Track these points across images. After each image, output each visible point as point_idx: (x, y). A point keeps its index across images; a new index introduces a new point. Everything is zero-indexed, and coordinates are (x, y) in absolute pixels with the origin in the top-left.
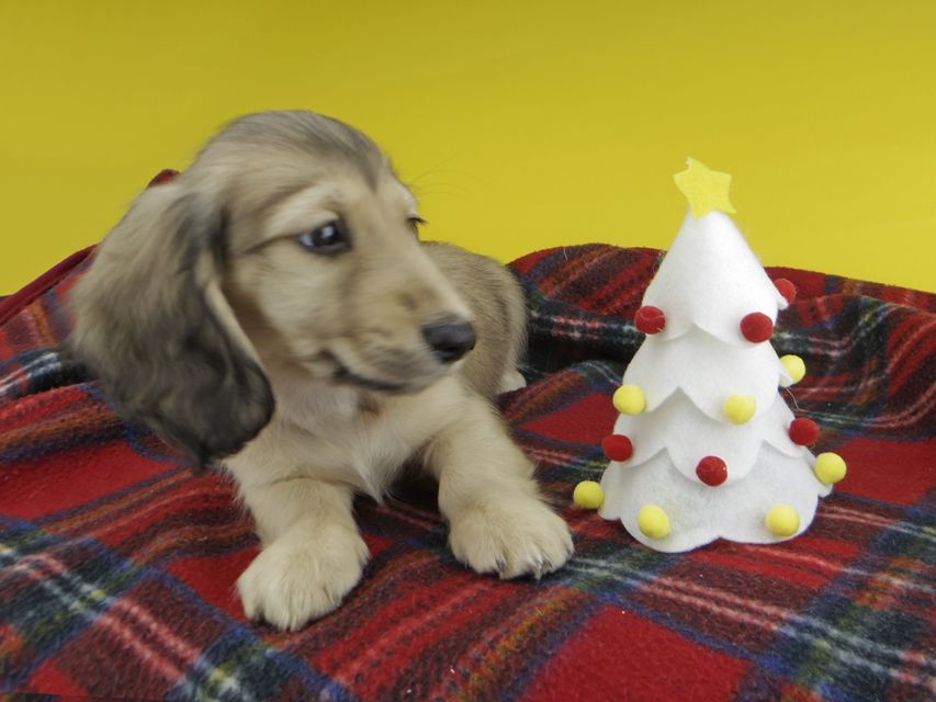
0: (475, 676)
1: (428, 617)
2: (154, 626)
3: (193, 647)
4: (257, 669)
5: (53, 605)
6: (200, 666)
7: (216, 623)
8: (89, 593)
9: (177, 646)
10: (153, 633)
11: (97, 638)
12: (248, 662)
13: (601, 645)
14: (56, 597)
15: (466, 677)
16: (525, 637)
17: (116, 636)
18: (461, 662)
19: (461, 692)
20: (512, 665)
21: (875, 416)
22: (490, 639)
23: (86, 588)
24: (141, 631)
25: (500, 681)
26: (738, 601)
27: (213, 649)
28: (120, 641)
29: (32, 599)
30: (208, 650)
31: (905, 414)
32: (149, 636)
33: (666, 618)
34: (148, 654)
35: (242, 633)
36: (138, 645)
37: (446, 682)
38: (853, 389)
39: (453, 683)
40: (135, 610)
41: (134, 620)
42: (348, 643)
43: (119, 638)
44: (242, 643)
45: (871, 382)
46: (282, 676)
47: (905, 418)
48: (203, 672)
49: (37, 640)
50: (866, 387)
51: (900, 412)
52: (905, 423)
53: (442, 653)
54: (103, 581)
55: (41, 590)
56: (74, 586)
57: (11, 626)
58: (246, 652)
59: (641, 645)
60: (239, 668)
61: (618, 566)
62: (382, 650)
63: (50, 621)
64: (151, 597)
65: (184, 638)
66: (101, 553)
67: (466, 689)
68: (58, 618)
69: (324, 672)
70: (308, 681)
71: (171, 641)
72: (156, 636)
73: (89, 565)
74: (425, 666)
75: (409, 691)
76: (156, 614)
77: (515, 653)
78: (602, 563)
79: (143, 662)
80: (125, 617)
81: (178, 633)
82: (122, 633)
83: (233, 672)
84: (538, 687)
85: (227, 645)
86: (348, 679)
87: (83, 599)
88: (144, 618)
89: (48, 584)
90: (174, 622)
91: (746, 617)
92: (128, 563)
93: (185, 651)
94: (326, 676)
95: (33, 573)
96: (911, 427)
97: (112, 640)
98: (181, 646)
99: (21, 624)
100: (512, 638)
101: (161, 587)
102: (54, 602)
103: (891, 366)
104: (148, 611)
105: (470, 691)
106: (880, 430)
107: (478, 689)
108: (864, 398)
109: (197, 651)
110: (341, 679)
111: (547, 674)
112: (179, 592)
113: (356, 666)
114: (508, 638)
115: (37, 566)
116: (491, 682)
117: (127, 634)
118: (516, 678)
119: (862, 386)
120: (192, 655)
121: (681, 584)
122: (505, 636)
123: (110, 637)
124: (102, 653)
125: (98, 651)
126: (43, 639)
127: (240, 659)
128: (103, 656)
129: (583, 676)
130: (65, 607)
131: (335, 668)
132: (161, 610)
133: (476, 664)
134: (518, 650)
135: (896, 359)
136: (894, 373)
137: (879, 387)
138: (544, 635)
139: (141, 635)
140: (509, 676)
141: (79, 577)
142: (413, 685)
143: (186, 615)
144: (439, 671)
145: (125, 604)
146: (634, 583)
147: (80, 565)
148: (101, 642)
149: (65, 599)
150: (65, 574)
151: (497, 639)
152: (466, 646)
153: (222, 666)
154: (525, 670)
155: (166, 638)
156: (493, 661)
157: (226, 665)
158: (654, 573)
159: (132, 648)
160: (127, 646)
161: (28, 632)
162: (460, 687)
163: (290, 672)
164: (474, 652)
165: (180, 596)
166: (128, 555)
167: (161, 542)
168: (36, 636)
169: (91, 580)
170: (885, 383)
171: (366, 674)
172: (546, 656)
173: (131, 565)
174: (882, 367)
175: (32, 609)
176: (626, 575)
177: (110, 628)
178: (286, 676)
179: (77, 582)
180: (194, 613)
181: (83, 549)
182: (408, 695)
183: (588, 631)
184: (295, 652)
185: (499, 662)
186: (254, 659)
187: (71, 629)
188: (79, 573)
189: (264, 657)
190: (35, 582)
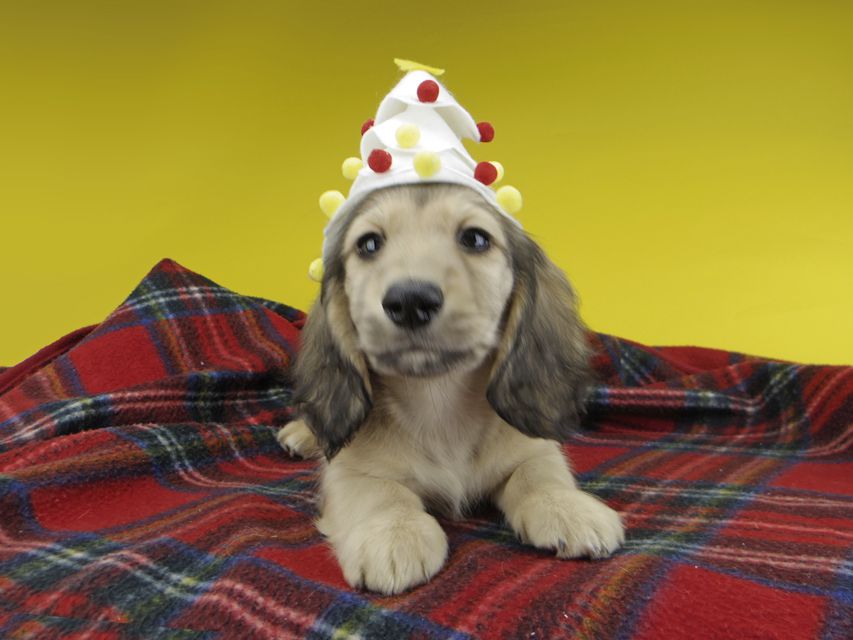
0: (587, 620)
1: (520, 581)
2: (260, 600)
3: (307, 614)
4: (379, 626)
5: (149, 590)
6: (320, 630)
7: (323, 592)
8: (179, 580)
9: (289, 614)
10: (261, 606)
11: (208, 612)
12: (368, 620)
13: (688, 592)
14: (150, 583)
15: (579, 621)
16: (621, 587)
17: (227, 608)
18: (570, 608)
19: (579, 633)
20: (618, 609)
21: (806, 448)
22: (590, 590)
23: (175, 577)
24: (248, 604)
25: (612, 623)
26: (787, 557)
27: (329, 613)
28: (230, 613)
29: (128, 585)
30: (324, 615)
31: (833, 444)
32: (258, 608)
33: (734, 571)
34: (259, 625)
35: (352, 598)
36: (248, 617)
37: (563, 626)
38: (775, 433)
39: (570, 627)
40: (239, 587)
41: (240, 595)
42: (455, 602)
43: (229, 611)
44: (355, 606)
45: (791, 426)
46: (405, 630)
47: (835, 447)
48: (324, 633)
49: (142, 619)
50: (787, 430)
51: (827, 443)
52: (836, 450)
53: (551, 602)
54: (190, 571)
55: (134, 578)
56: (163, 575)
57: (114, 608)
58: (363, 613)
59: (725, 591)
60: (361, 626)
61: (664, 542)
62: (493, 605)
63: (150, 603)
64: (251, 576)
65: (295, 608)
66: (181, 549)
67: (582, 630)
68: (156, 600)
69: (445, 624)
70: (432, 632)
71: (281, 612)
72: (264, 608)
73: (172, 559)
74: (539, 614)
75: (533, 634)
76: (261, 590)
77: (617, 600)
78: (649, 541)
79: (256, 631)
80: (230, 593)
81: (285, 604)
82: (231, 606)
83: (356, 629)
84: (647, 625)
85: (341, 608)
86: (470, 628)
87: (175, 585)
88: (249, 593)
89: (139, 573)
90: (281, 595)
91: (803, 566)
92: (211, 556)
93: (299, 617)
94: (447, 628)
95: (121, 565)
96: (844, 453)
97: (223, 613)
98: (293, 615)
99: (124, 604)
100: (609, 588)
101: (258, 569)
102: (150, 587)
103: (810, 410)
104: (252, 587)
105: (587, 632)
106: (815, 458)
107: (593, 630)
108: (789, 439)
109: (312, 617)
110: (462, 629)
111: (651, 615)
112: (278, 571)
113: (473, 618)
114: (605, 590)
115: (123, 559)
116: (603, 625)
117: (236, 607)
118: (625, 619)
119: (783, 430)
120: (307, 621)
121: (729, 550)
122: (602, 587)
123: (221, 610)
124: (216, 623)
125: (212, 623)
126: (148, 618)
127: (359, 619)
128: (219, 626)
129: (683, 616)
130: (161, 592)
131: (454, 621)
132: (265, 586)
133: (585, 610)
134: (620, 597)
135: (815, 404)
136: (815, 415)
137: (801, 429)
138: (636, 585)
139: (251, 608)
140: (618, 618)
141: (166, 568)
142: (534, 629)
143: (291, 588)
144: (553, 617)
145: (228, 583)
146: (686, 551)
147: (164, 558)
148: (213, 614)
149: (159, 585)
150: (152, 565)
151: (597, 589)
152: (570, 596)
153: (344, 626)
154: (629, 613)
155: (275, 609)
156: (599, 607)
157: (347, 624)
158: (700, 545)
159: (242, 620)
160: (239, 617)
161: (132, 613)
162: (577, 630)
163: (411, 626)
164: (579, 601)
165: (279, 573)
166: (207, 549)
167: (239, 538)
168: (140, 616)
169: (179, 570)
170: (807, 424)
171: (486, 624)
172: (644, 601)
173: (212, 558)
174: (799, 413)
175: (131, 593)
176: (676, 546)
177: (218, 602)
178: (409, 630)
179: (166, 572)
180: (298, 586)
181: (163, 546)
182: (532, 637)
183: (672, 582)
184: (410, 610)
185: (606, 608)
186: (373, 618)
187: (173, 610)
188: (165, 565)
189: (382, 617)
190: (125, 572)
